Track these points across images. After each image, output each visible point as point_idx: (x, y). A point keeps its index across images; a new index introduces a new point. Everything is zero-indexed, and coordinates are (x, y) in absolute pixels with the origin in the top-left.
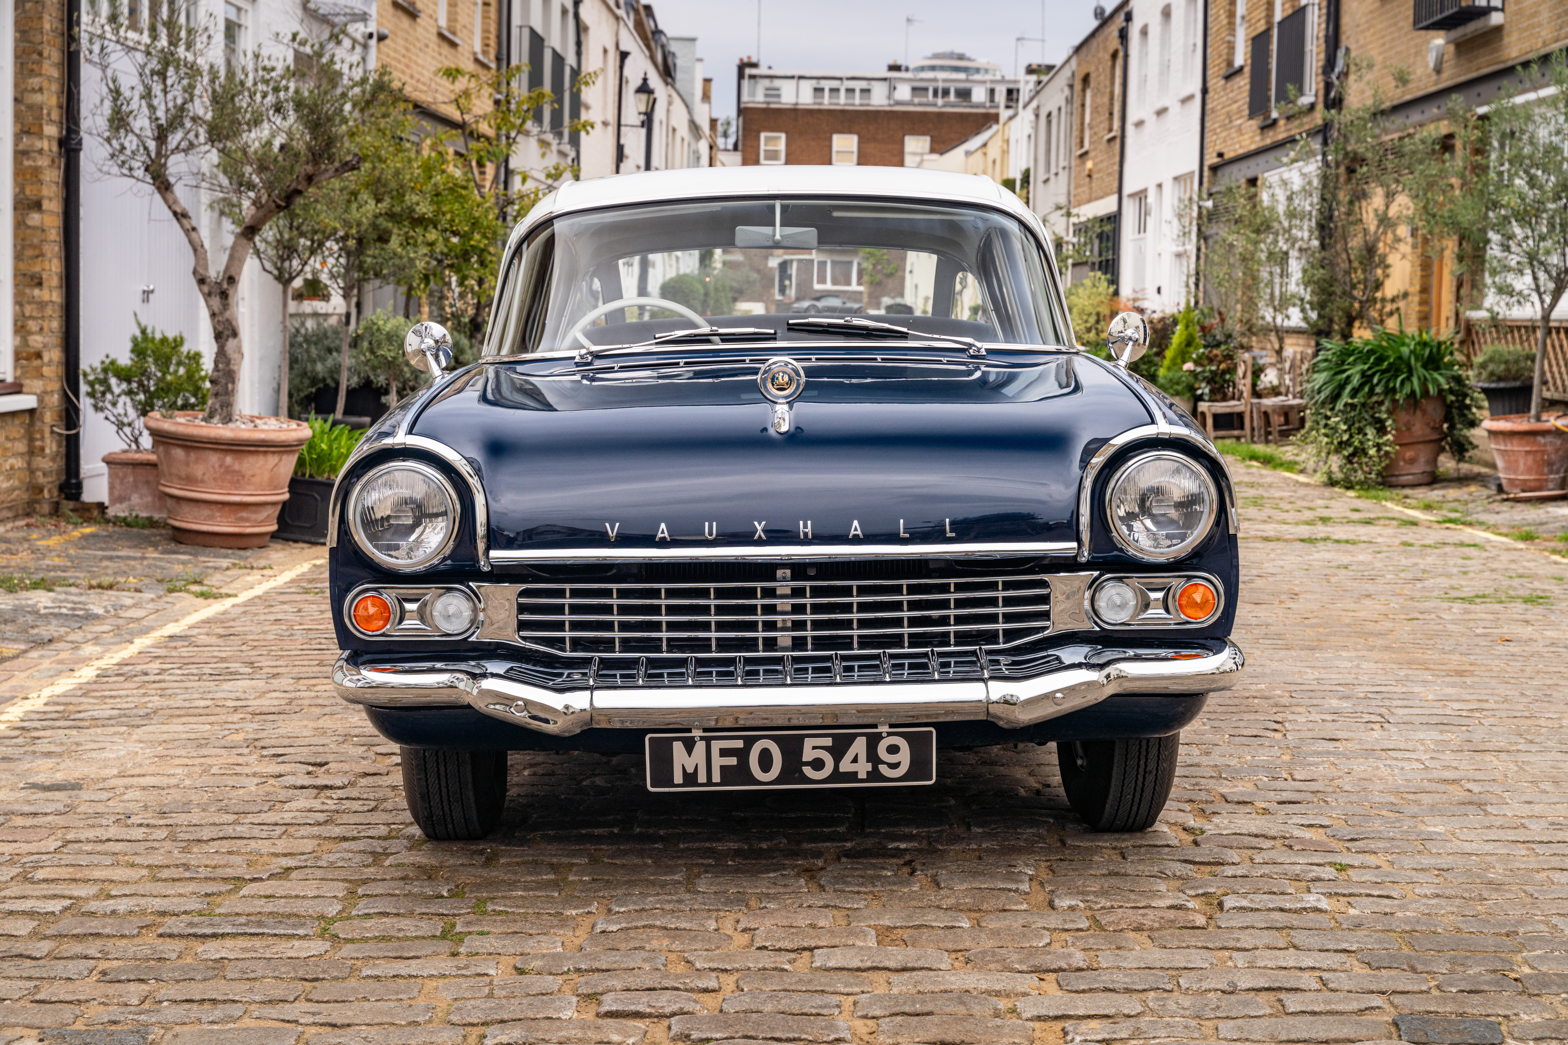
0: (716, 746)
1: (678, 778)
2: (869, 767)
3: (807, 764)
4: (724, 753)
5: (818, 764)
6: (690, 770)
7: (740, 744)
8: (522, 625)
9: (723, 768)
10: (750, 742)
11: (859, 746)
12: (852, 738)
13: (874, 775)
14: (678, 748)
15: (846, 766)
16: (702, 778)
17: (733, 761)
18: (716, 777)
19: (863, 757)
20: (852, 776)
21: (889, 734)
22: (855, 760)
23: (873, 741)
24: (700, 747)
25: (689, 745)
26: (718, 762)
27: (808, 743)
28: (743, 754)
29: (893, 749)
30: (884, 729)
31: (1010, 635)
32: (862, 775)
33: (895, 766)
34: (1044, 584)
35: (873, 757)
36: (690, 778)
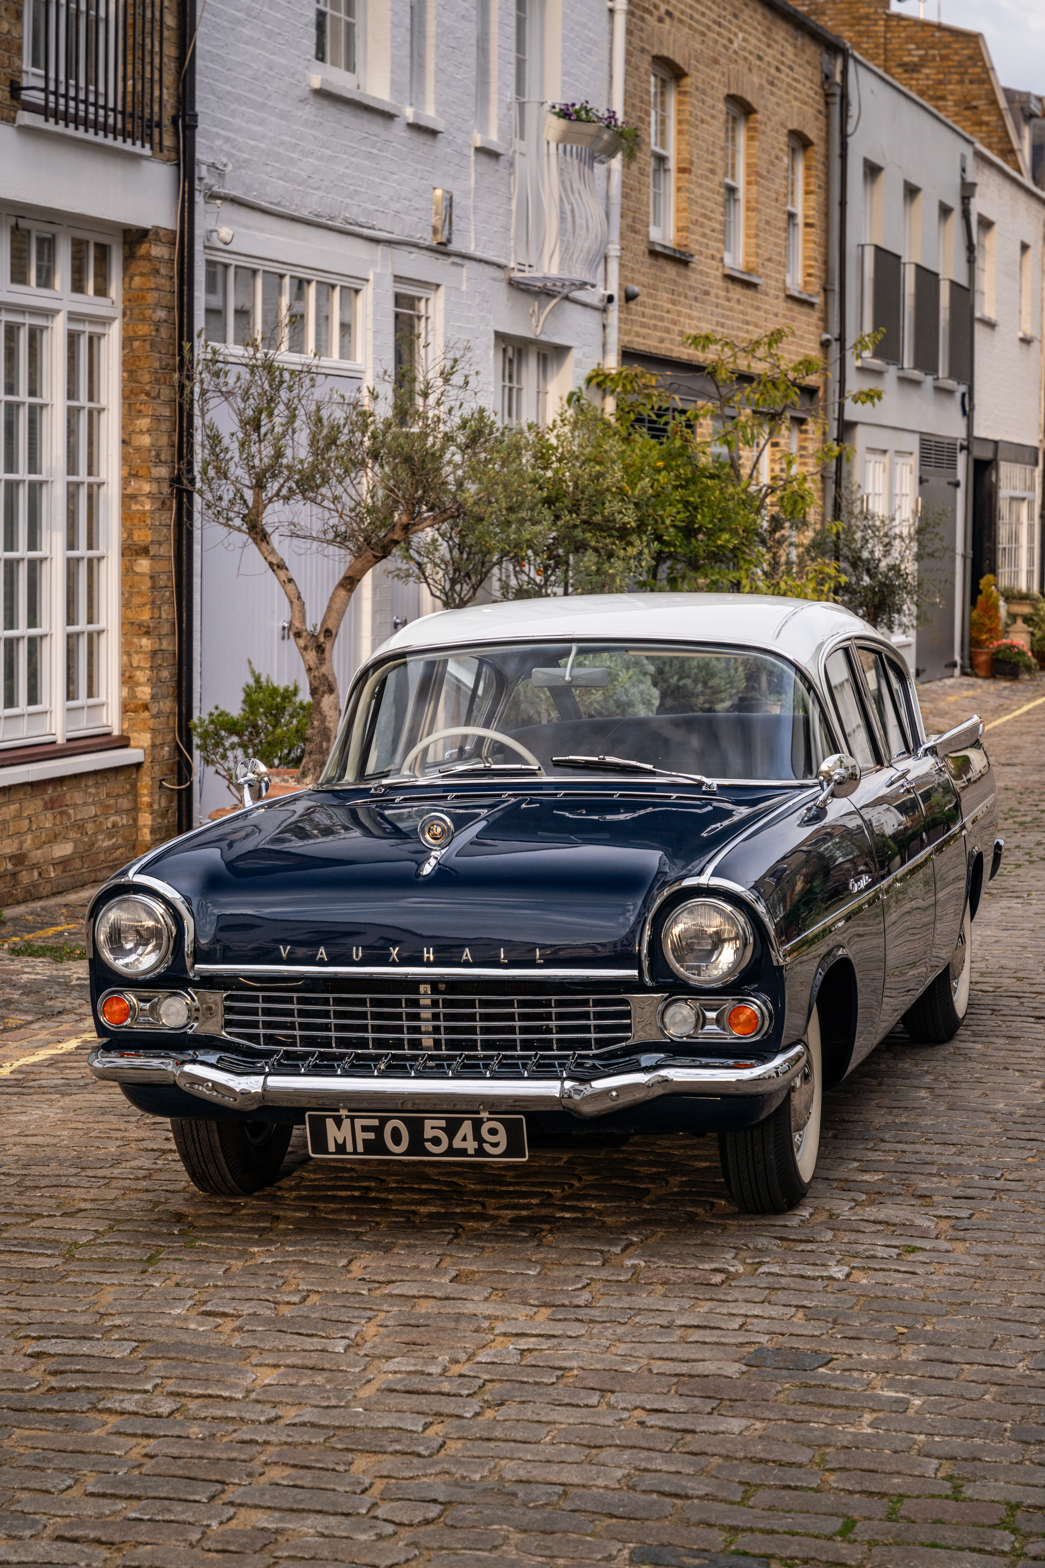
0: (358, 1123)
1: (332, 1148)
2: (475, 1145)
3: (428, 1140)
4: (365, 1129)
5: (436, 1141)
6: (340, 1141)
7: (375, 1122)
8: (228, 1023)
9: (365, 1141)
10: (384, 1121)
11: (466, 1128)
12: (460, 1121)
13: (480, 1152)
14: (330, 1123)
15: (458, 1143)
16: (349, 1148)
17: (371, 1136)
18: (360, 1148)
19: (470, 1137)
20: (463, 1152)
21: (489, 1119)
22: (464, 1139)
23: (477, 1124)
24: (346, 1123)
25: (338, 1121)
26: (361, 1136)
27: (428, 1124)
28: (379, 1130)
29: (493, 1132)
30: (485, 1115)
31: (600, 1043)
32: (471, 1151)
33: (495, 1145)
34: (625, 1002)
35: (478, 1137)
36: (341, 1148)
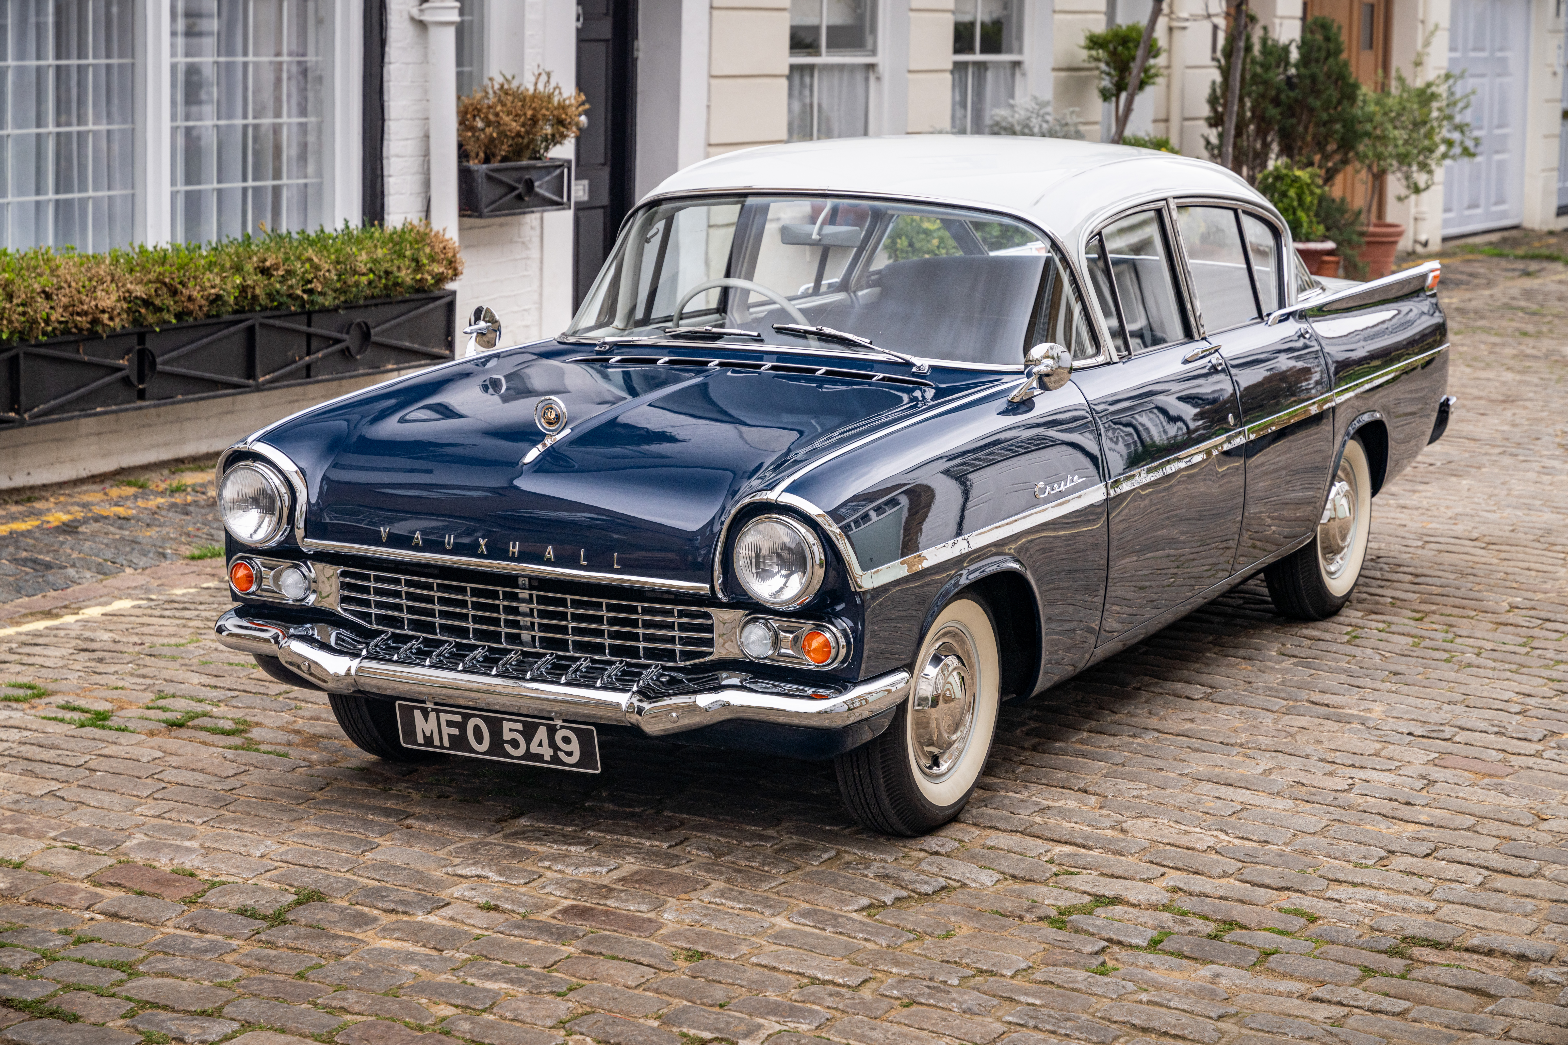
0: (444, 717)
1: (421, 740)
3: (507, 742)
5: (515, 744)
6: (428, 734)
7: (459, 718)
8: (344, 599)
9: (450, 736)
11: (542, 733)
12: (536, 726)
13: (555, 759)
14: (417, 714)
15: (534, 749)
17: (455, 731)
18: (446, 743)
19: (546, 743)
20: (539, 758)
21: (562, 727)
22: (540, 745)
23: (552, 731)
24: (432, 716)
25: (425, 713)
26: (447, 731)
27: (506, 725)
28: (462, 726)
29: (566, 740)
30: (559, 723)
31: (687, 655)
32: (547, 758)
33: (570, 754)
34: (708, 616)
35: (552, 744)
36: (429, 741)
